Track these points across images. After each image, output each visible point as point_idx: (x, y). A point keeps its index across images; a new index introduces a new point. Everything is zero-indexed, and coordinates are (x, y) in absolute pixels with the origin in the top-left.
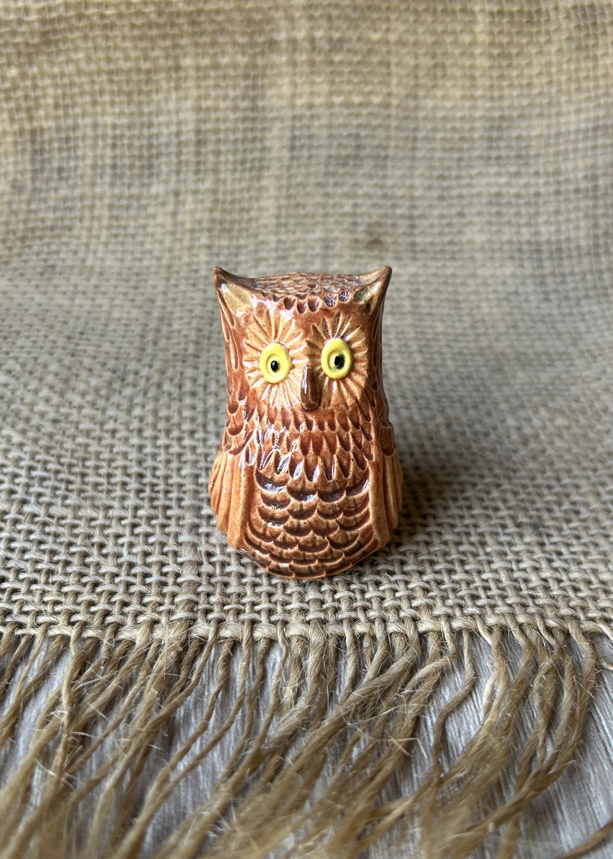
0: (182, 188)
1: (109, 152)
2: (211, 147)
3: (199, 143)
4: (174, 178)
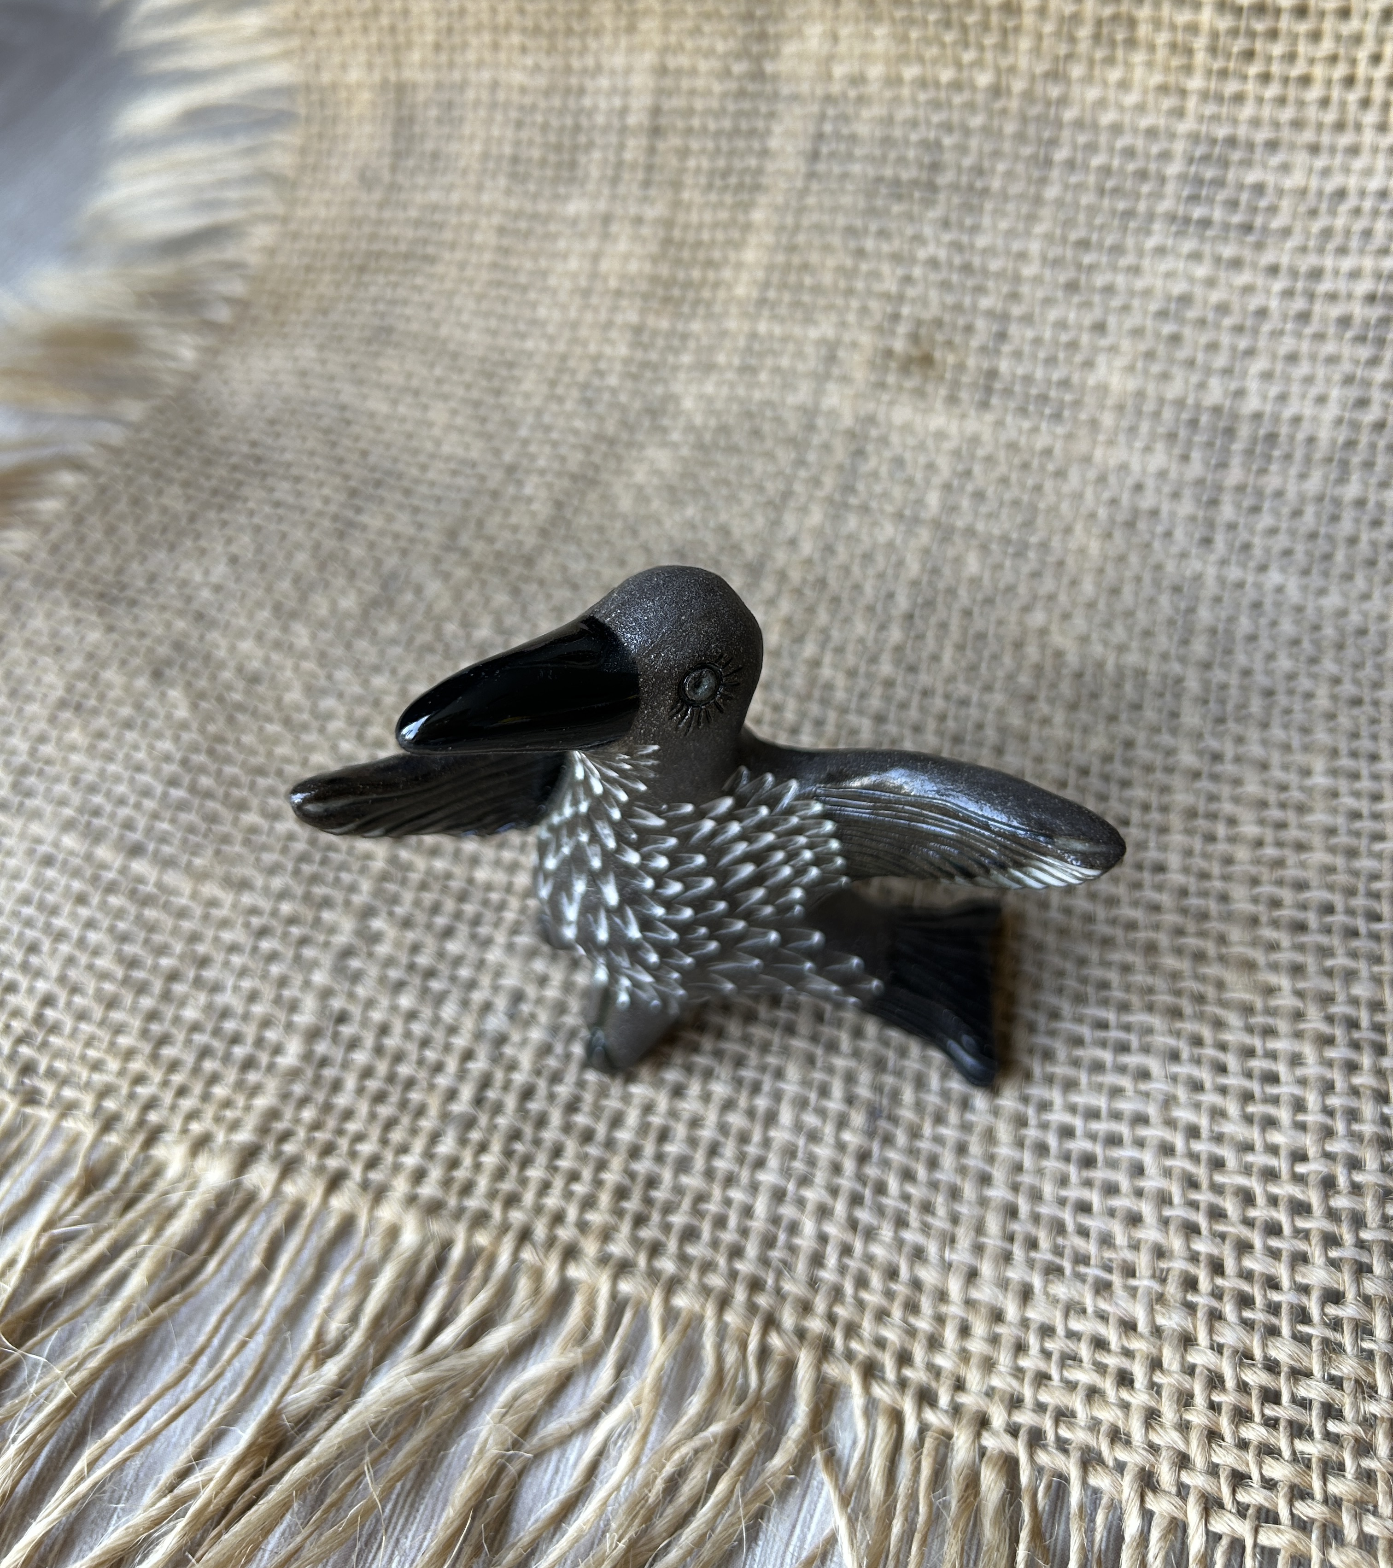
0: (619, 210)
1: (510, 133)
2: (675, 141)
3: (656, 131)
4: (606, 191)
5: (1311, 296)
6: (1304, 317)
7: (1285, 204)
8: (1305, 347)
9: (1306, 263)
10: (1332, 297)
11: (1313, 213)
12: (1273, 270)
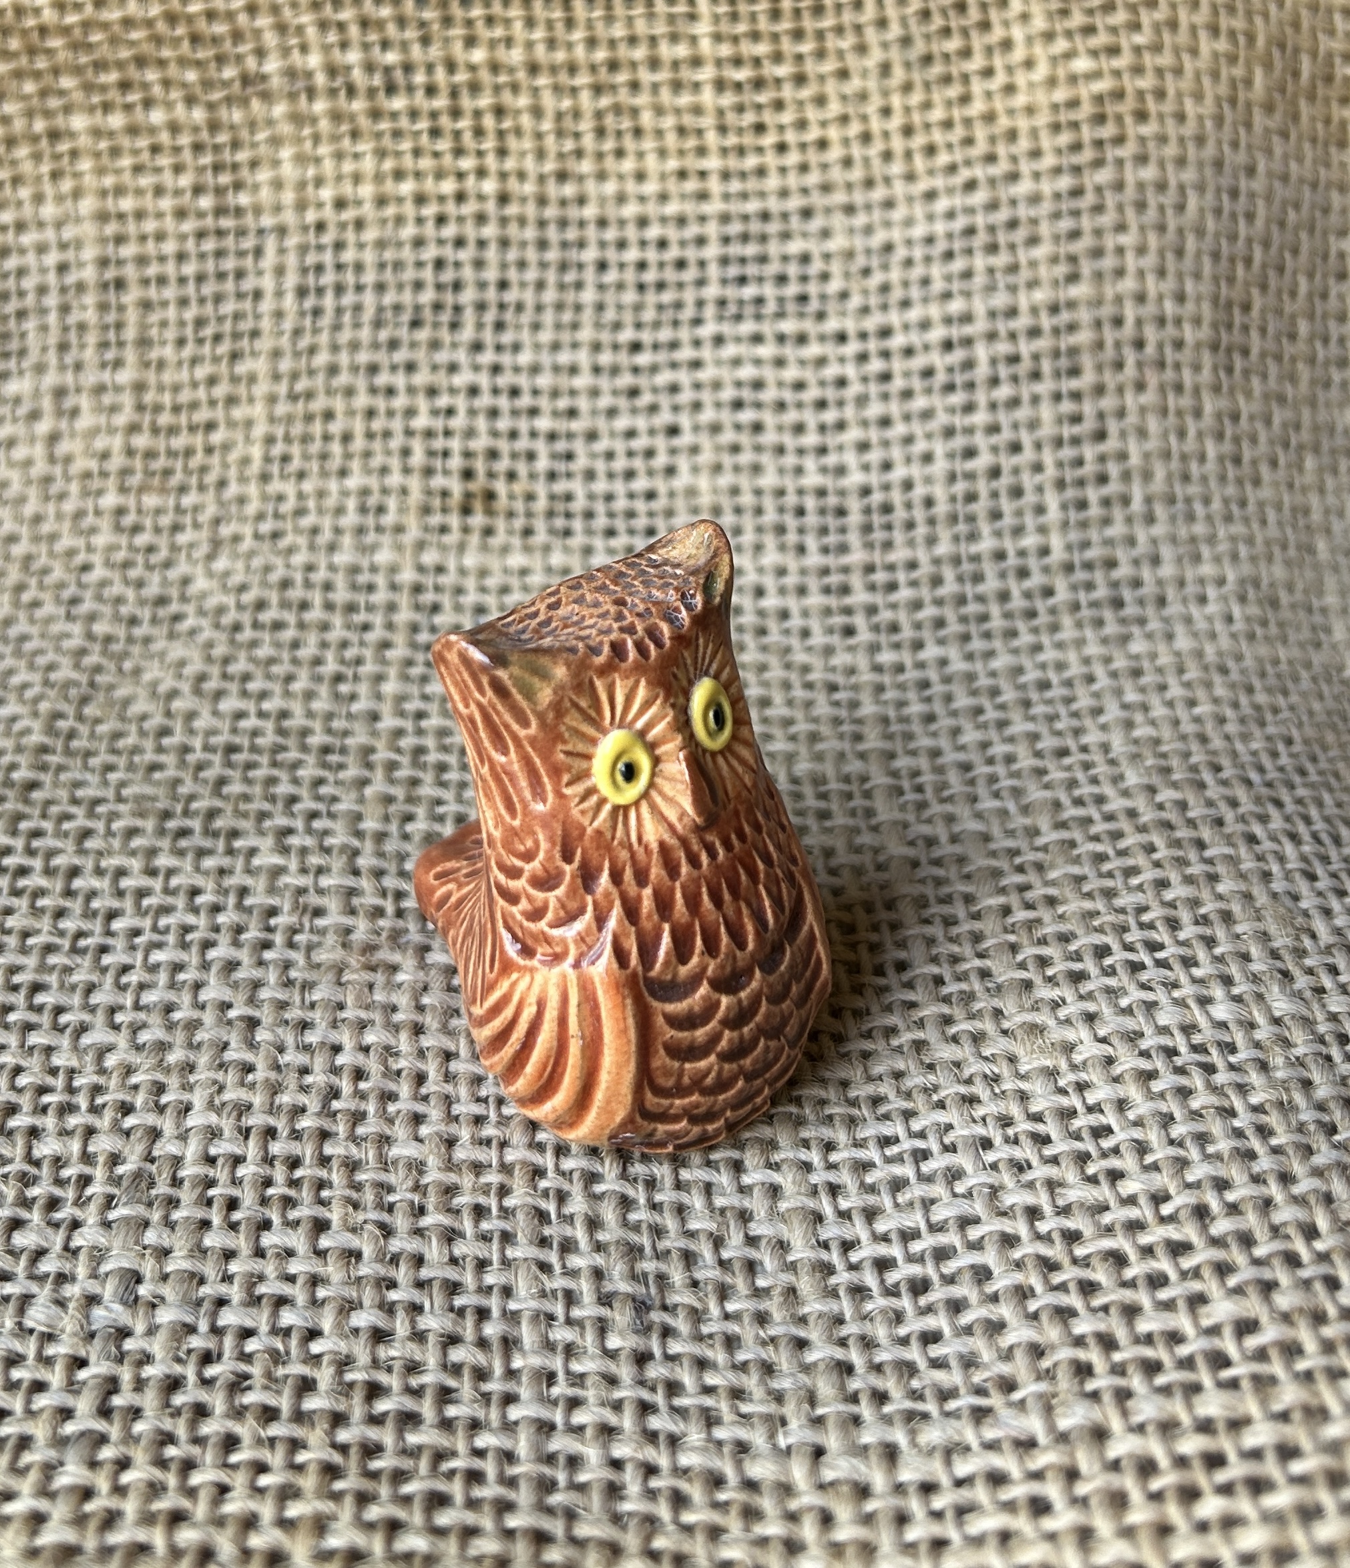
0: (72, 382)
4: (54, 361)
5: (886, 354)
6: (886, 377)
7: (836, 268)
8: (894, 408)
9: (871, 323)
10: (909, 352)
11: (866, 272)
12: (842, 338)
